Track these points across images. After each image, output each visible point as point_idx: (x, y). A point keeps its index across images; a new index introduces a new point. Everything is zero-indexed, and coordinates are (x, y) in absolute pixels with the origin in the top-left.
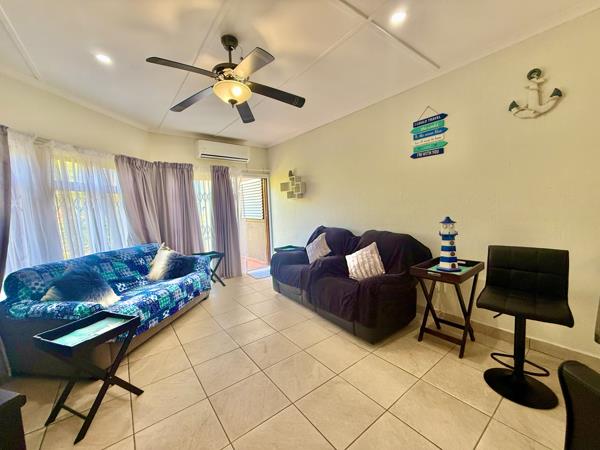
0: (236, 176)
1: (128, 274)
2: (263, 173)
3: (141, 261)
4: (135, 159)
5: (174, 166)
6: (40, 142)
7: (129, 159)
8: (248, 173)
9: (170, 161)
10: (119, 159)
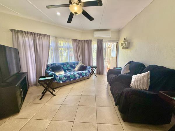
0: (106, 42)
1: (70, 68)
2: (117, 40)
3: (74, 66)
4: (76, 40)
5: (87, 40)
6: (56, 37)
7: (75, 40)
8: (110, 41)
9: (86, 39)
10: (73, 40)
